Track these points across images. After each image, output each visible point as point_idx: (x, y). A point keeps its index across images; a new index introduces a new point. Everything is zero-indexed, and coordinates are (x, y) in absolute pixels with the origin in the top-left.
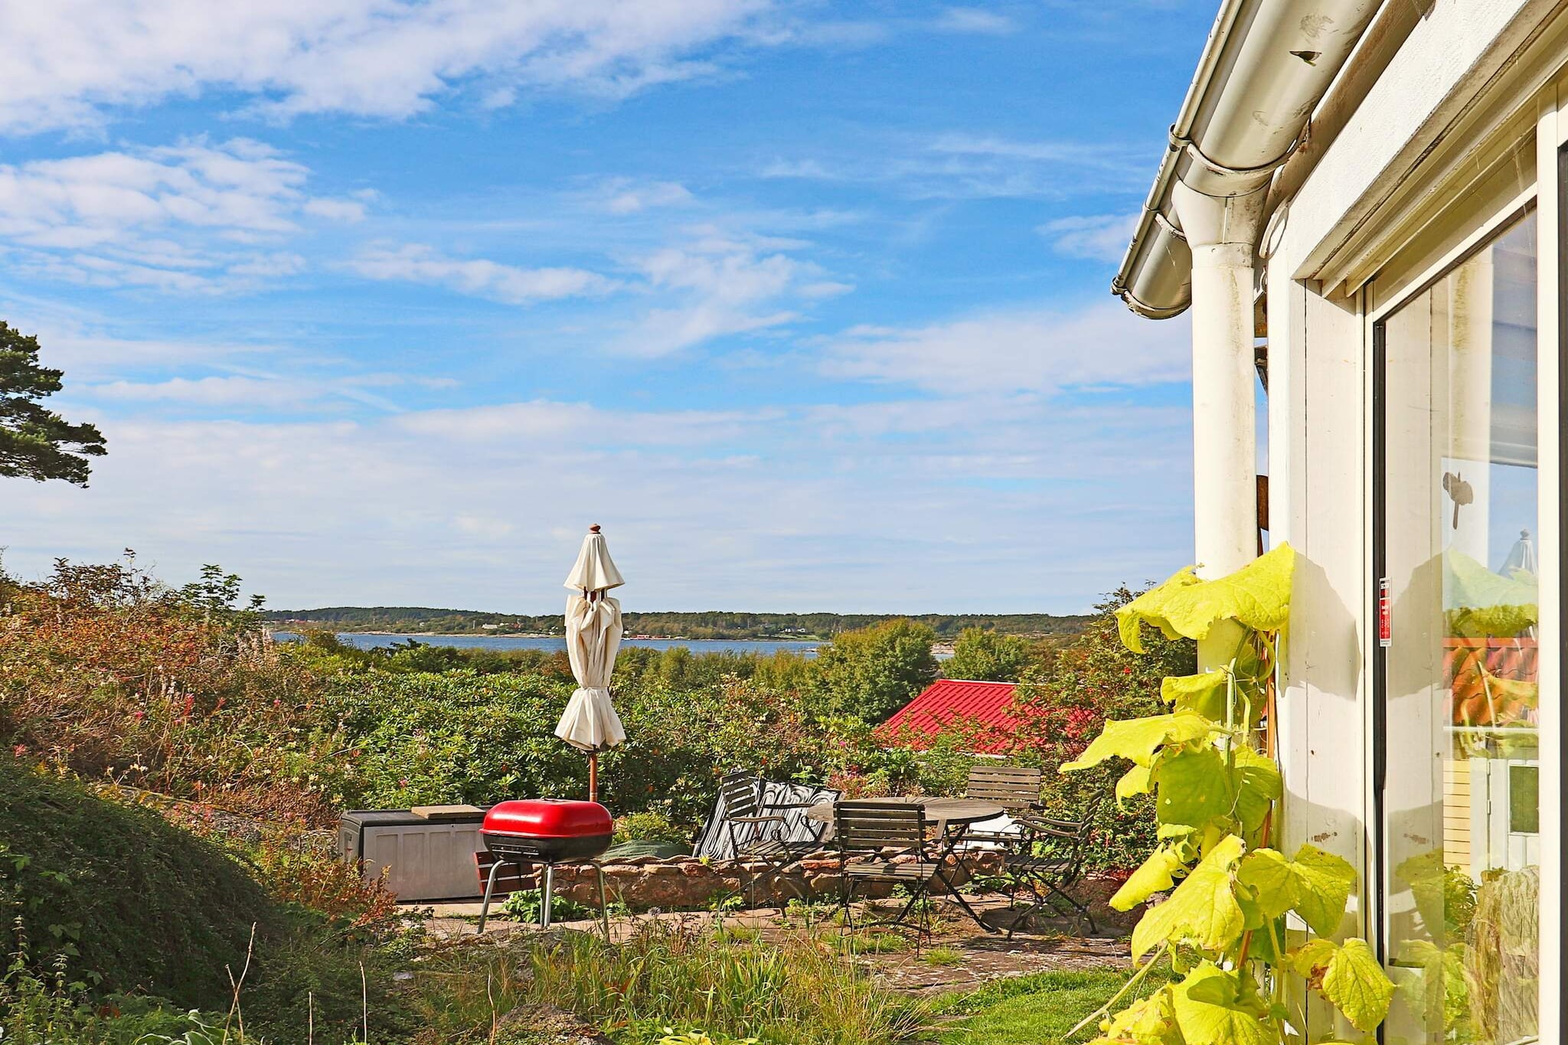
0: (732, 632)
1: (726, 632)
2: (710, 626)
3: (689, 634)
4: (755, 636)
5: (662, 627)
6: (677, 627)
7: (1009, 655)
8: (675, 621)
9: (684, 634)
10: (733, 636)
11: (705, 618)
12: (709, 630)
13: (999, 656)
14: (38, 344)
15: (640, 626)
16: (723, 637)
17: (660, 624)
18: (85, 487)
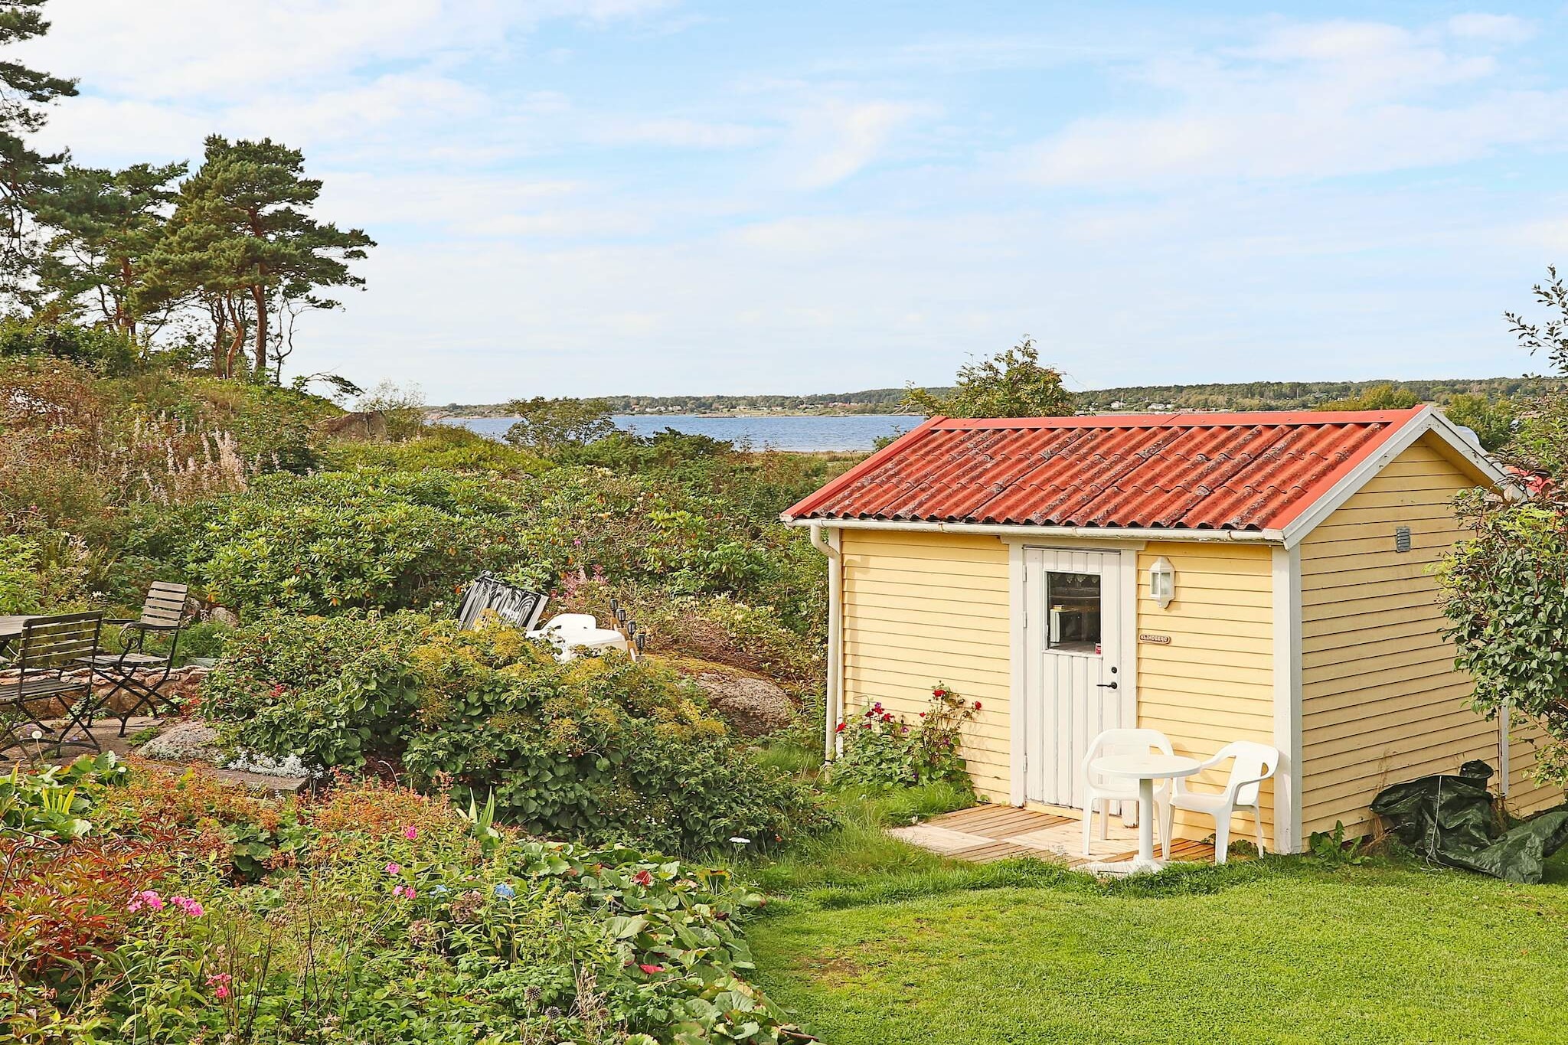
0: (1280, 403)
1: (1273, 403)
2: (1257, 397)
3: (1234, 405)
4: (1305, 406)
5: (1206, 400)
6: (1221, 399)
7: (1500, 421)
8: (1219, 394)
9: (1230, 406)
10: (1281, 407)
11: (1250, 390)
12: (1256, 401)
13: (1489, 423)
14: (303, 157)
15: (1183, 400)
16: (1270, 408)
17: (1203, 397)
18: (364, 290)
